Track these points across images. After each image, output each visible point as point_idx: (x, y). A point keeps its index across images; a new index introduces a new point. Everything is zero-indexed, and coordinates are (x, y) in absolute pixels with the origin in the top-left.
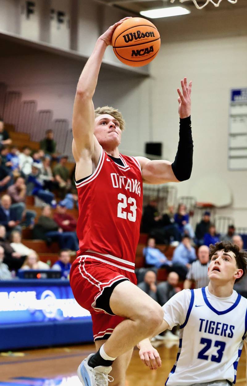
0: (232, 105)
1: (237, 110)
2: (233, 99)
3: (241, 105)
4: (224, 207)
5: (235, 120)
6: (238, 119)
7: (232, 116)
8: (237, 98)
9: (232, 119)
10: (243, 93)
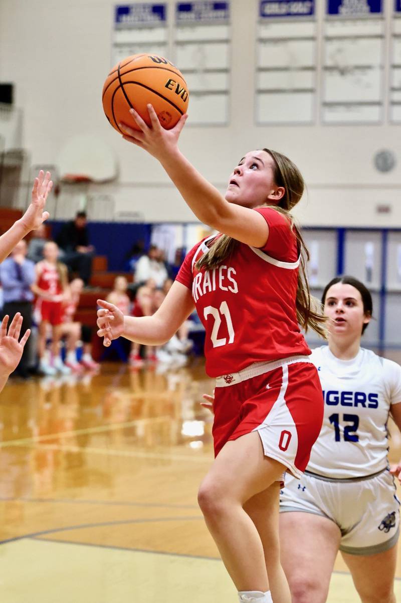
0: (118, 29)
1: (124, 37)
2: (118, 20)
3: (130, 28)
4: (106, 182)
5: (121, 52)
6: (126, 49)
7: (117, 45)
8: (124, 18)
9: (118, 50)
10: (133, 10)
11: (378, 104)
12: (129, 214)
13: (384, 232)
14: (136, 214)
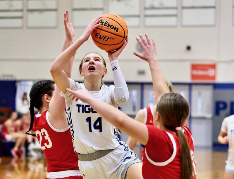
11: (138, 16)
12: (8, 76)
13: (142, 85)
14: (12, 76)
